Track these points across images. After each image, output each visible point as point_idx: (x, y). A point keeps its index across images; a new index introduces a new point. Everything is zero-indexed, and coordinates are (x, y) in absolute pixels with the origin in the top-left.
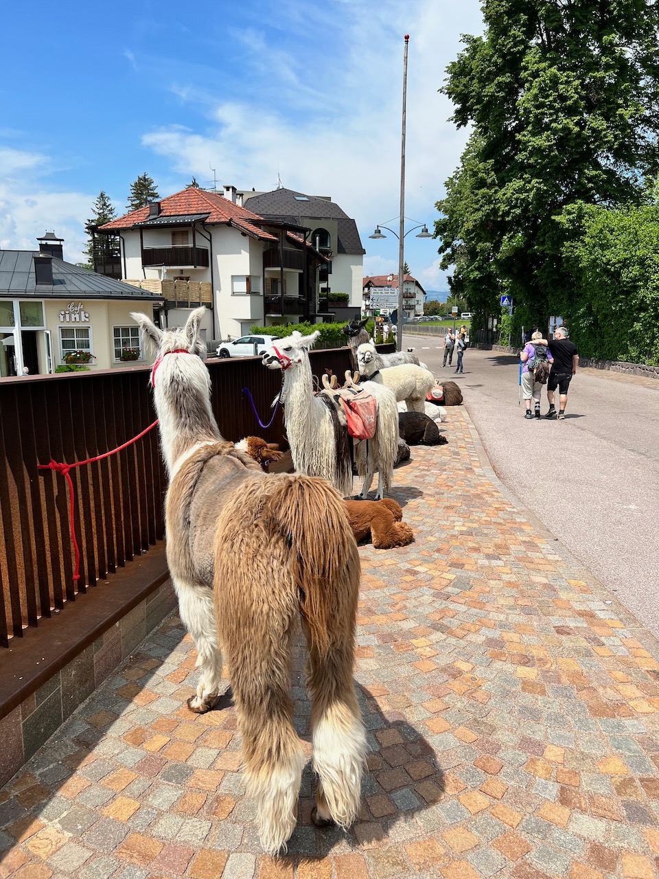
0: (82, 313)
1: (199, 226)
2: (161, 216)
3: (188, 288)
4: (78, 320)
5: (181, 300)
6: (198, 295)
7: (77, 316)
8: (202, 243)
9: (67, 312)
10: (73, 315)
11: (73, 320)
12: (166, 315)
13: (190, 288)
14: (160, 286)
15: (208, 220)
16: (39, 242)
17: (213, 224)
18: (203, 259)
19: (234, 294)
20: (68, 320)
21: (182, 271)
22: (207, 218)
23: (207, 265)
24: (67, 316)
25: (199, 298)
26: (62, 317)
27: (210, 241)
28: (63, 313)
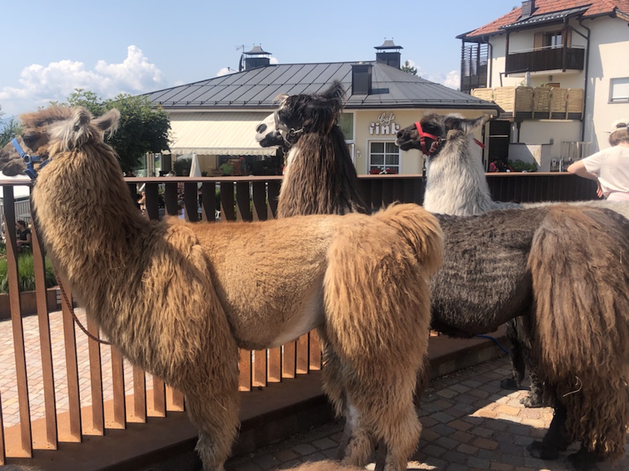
0: (393, 124)
1: (574, 23)
2: (534, 16)
3: (551, 96)
4: (387, 132)
5: (540, 110)
6: (564, 105)
7: (387, 128)
8: (577, 42)
9: (378, 124)
10: (383, 127)
11: (383, 132)
12: (518, 127)
13: (554, 96)
14: (514, 95)
15: (586, 14)
16: (376, 51)
17: (593, 18)
18: (578, 60)
19: (611, 101)
20: (377, 132)
21: (551, 77)
22: (586, 10)
23: (581, 68)
24: (377, 128)
25: (566, 107)
26: (371, 129)
27: (588, 38)
28: (373, 125)
